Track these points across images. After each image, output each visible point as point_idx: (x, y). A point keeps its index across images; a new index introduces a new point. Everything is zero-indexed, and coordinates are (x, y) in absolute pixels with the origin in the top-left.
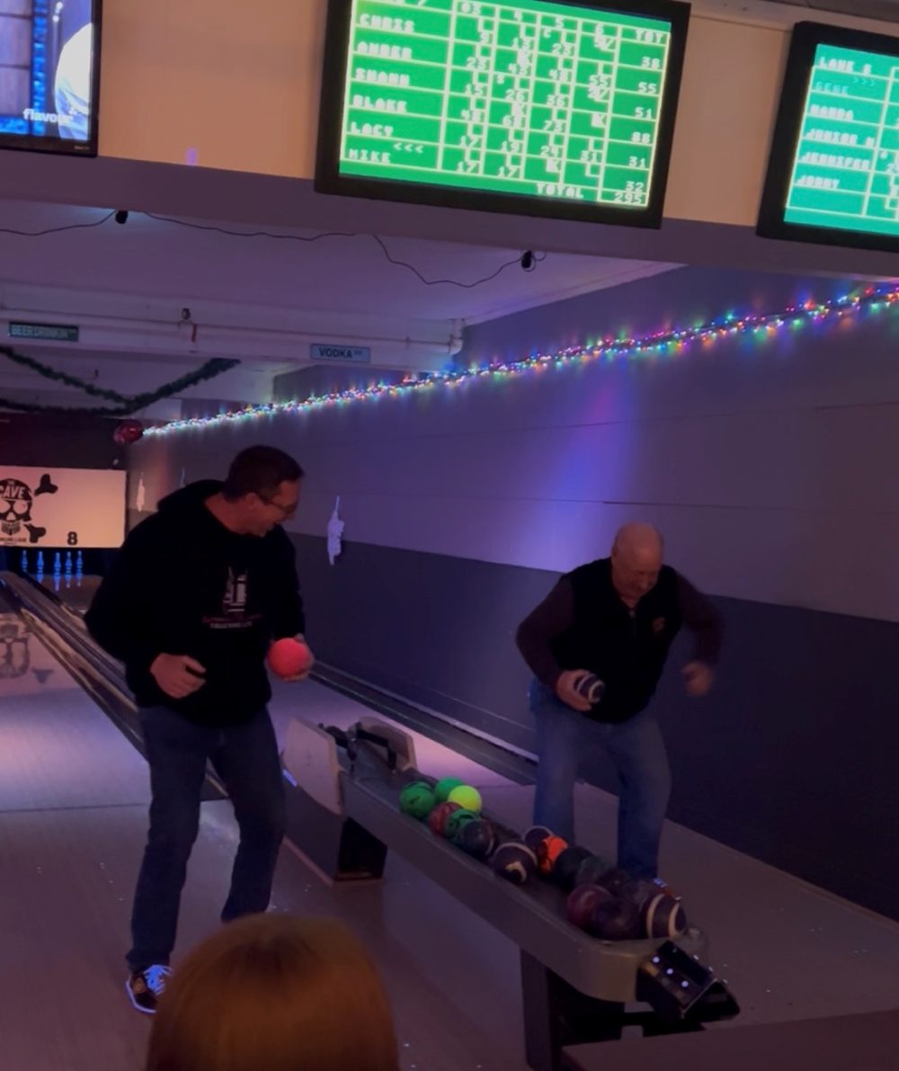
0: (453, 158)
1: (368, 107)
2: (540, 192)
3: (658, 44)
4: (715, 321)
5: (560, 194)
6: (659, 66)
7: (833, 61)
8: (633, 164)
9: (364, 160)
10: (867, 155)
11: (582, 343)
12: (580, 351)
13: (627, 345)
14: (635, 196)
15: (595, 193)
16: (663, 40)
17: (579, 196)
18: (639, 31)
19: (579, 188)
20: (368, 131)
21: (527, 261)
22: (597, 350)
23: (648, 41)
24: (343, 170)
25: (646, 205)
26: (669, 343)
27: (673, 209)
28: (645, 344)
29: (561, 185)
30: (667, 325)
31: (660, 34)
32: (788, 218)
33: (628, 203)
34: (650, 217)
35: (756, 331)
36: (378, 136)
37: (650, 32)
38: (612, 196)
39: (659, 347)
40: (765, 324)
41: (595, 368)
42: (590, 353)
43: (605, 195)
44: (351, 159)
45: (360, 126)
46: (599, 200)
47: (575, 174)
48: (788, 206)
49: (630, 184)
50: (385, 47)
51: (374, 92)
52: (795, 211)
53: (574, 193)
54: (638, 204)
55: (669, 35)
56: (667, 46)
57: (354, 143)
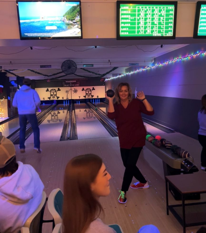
0: (138, 32)
1: (124, 25)
2: (154, 35)
3: (172, 9)
4: (195, 53)
5: (157, 35)
6: (173, 12)
7: (204, 7)
8: (169, 29)
9: (124, 34)
11: (173, 59)
12: (173, 60)
13: (181, 59)
14: (170, 34)
15: (163, 34)
16: (173, 8)
17: (161, 35)
18: (169, 7)
19: (160, 34)
20: (124, 29)
21: (162, 46)
22: (176, 60)
23: (170, 8)
24: (121, 36)
25: (172, 35)
26: (188, 57)
27: (177, 36)
28: (184, 58)
29: (157, 34)
30: (187, 54)
31: (172, 7)
32: (198, 35)
33: (169, 35)
34: (174, 37)
35: (202, 54)
36: (126, 30)
37: (171, 7)
38: (166, 35)
39: (186, 58)
40: (204, 53)
41: (176, 63)
42: (175, 60)
43: (165, 35)
44: (122, 34)
45: (123, 29)
46: (164, 35)
49: (169, 32)
50: (126, 16)
51: (124, 23)
52: (199, 33)
53: (160, 35)
54: (171, 35)
55: (174, 7)
56: (174, 9)
57: (122, 31)
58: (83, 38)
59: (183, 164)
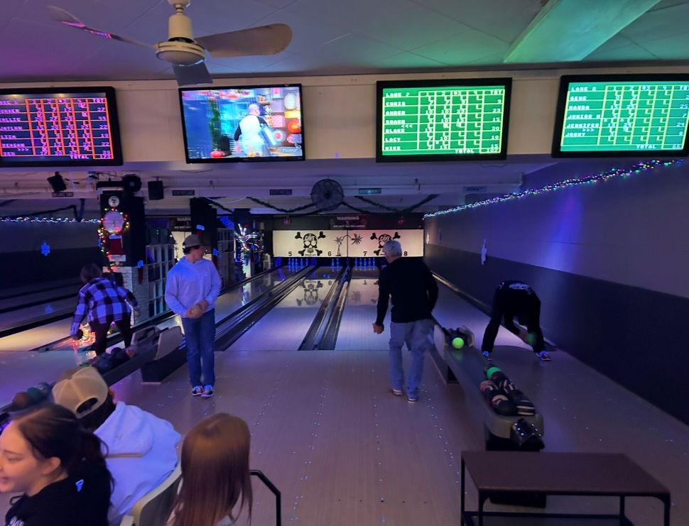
0: (423, 145)
1: (391, 132)
2: (457, 152)
3: (500, 94)
5: (465, 152)
6: (502, 102)
7: (577, 89)
8: (493, 138)
9: (391, 150)
10: (598, 121)
14: (496, 149)
15: (478, 150)
16: (502, 93)
17: (473, 152)
18: (492, 91)
19: (472, 149)
20: (391, 140)
23: (496, 94)
24: (383, 154)
25: (500, 152)
26: (591, 180)
27: (510, 152)
29: (465, 149)
31: (500, 91)
32: (562, 150)
33: (492, 152)
34: (503, 156)
36: (395, 141)
37: (496, 91)
38: (485, 150)
43: (482, 151)
44: (386, 150)
45: (388, 140)
46: (480, 152)
47: (469, 145)
48: (562, 145)
49: (493, 145)
50: (399, 112)
51: (393, 128)
52: (565, 147)
53: (470, 151)
54: (496, 152)
55: (504, 90)
56: (504, 95)
57: (387, 145)
58: (306, 158)
59: (515, 428)
